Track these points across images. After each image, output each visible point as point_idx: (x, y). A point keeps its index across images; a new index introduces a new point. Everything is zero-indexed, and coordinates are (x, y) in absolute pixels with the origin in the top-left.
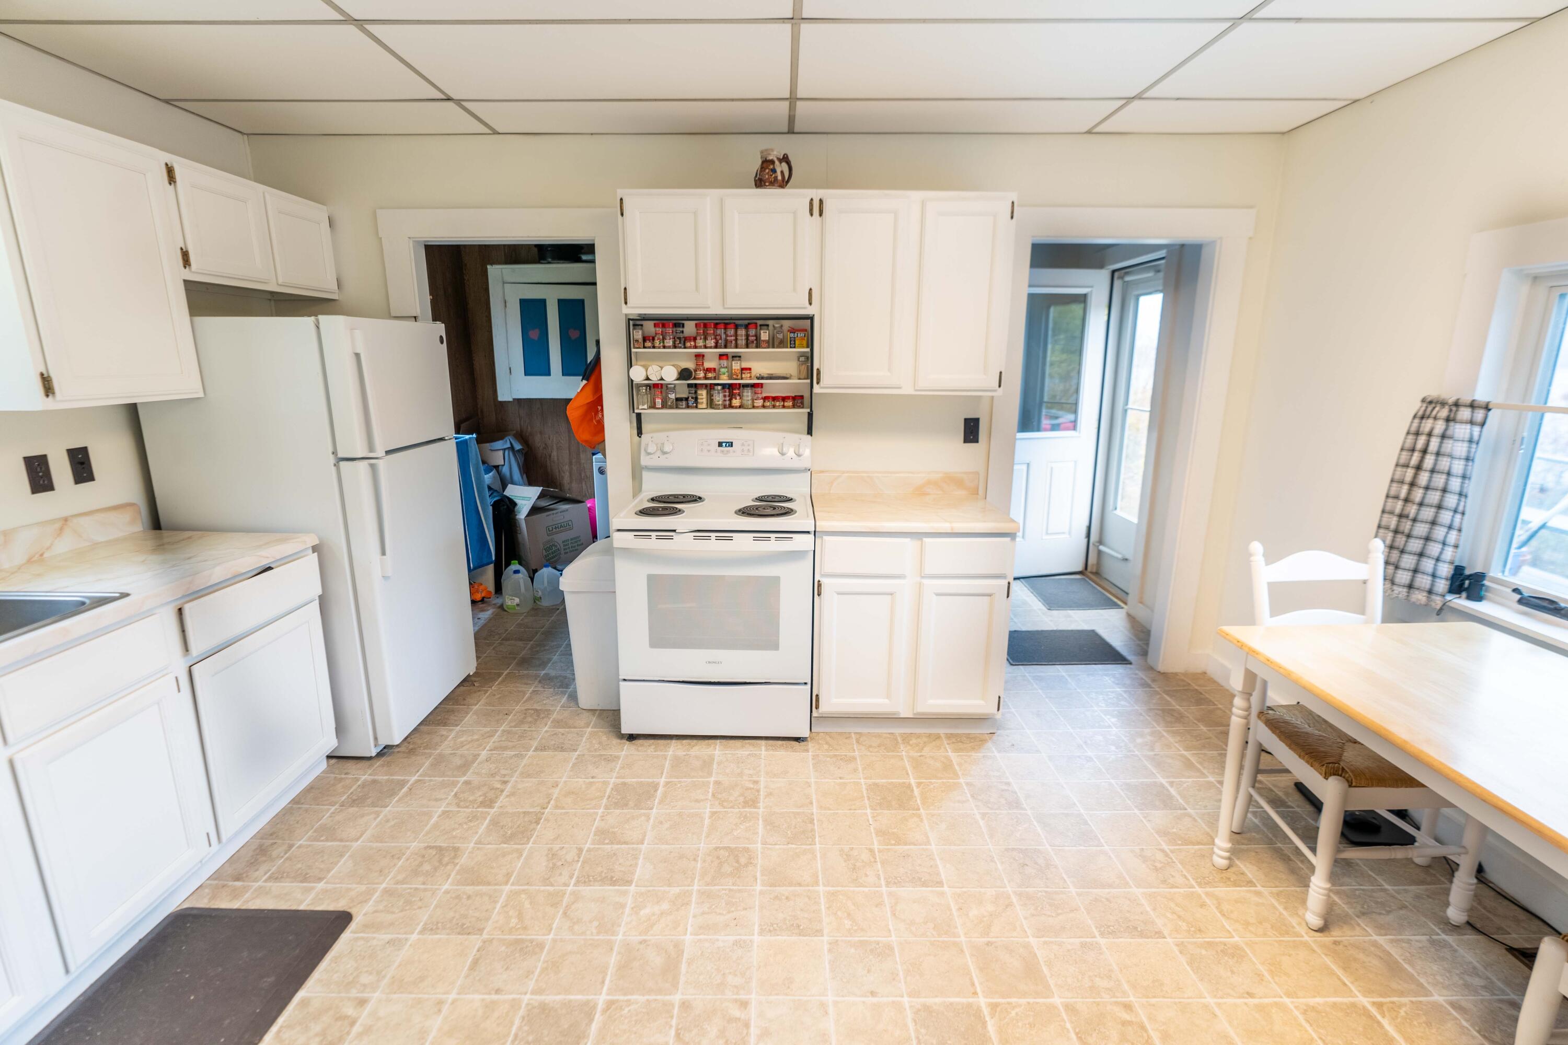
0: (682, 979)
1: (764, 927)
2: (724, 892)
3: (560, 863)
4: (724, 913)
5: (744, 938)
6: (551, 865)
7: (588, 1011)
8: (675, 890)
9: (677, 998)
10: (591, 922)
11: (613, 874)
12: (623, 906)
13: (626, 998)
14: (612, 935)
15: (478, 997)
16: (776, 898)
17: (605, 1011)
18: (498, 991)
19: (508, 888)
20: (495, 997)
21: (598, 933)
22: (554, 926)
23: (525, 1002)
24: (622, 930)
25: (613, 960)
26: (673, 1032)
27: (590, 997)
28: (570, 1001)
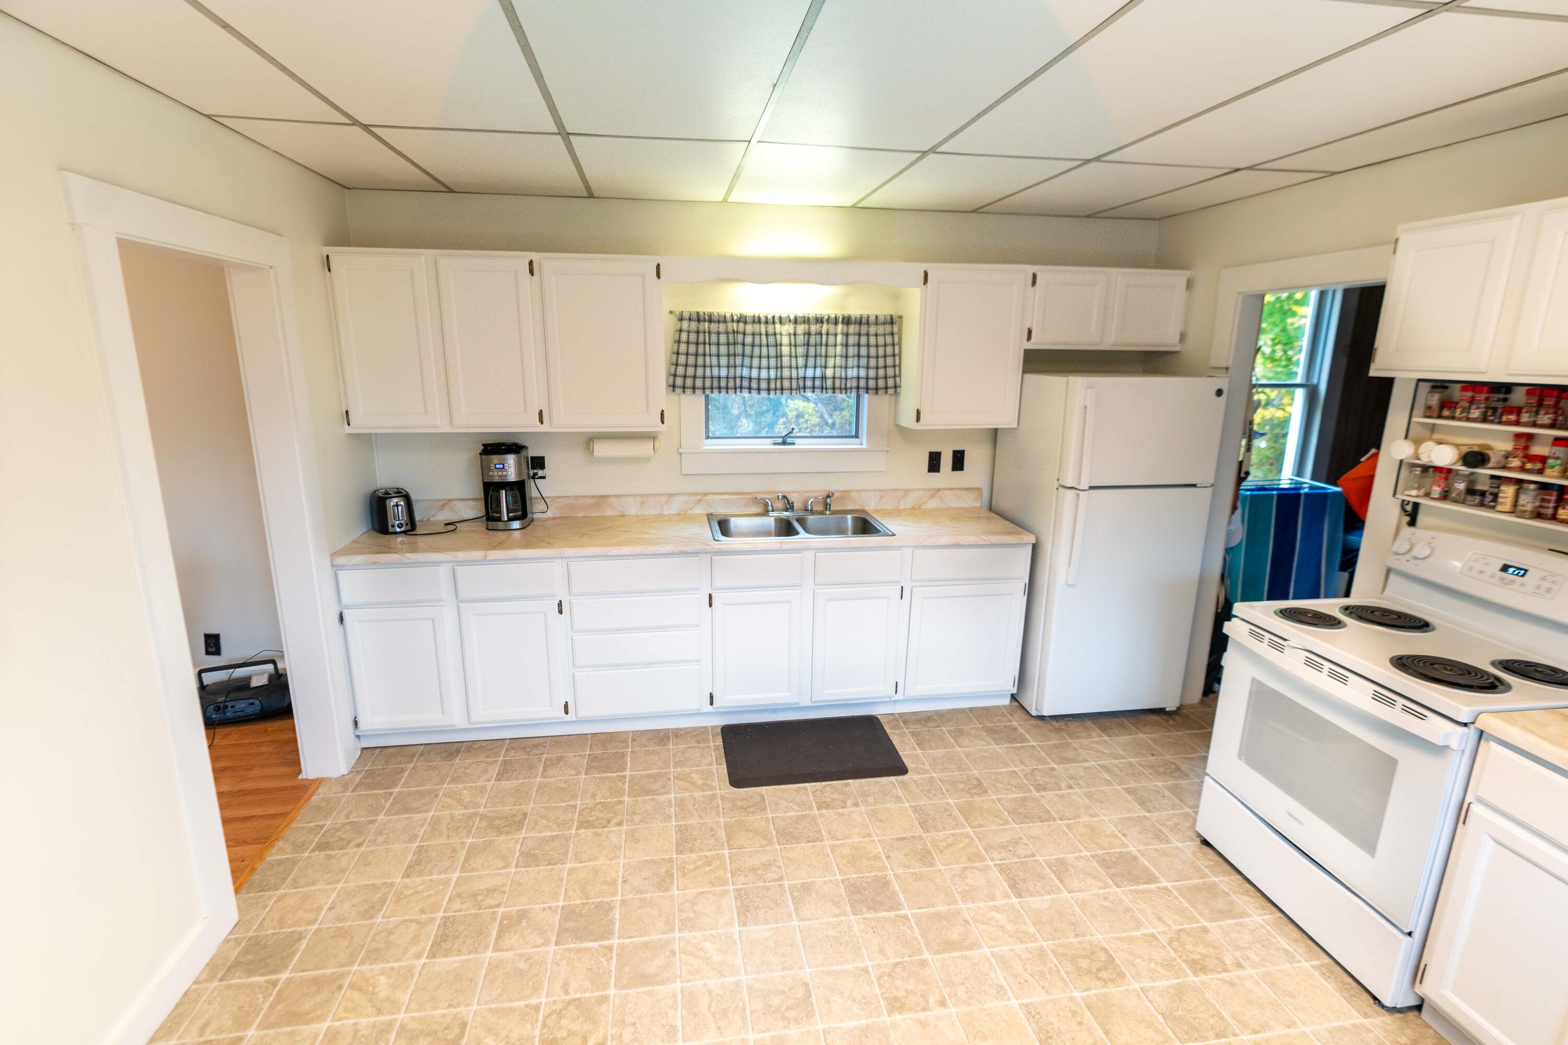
0: (946, 956)
1: (1030, 1007)
2: (1053, 966)
3: (1011, 849)
4: (1029, 971)
5: (1009, 991)
6: (1005, 844)
7: (895, 905)
8: (1032, 929)
9: (927, 955)
10: (967, 885)
11: (1021, 883)
12: (993, 898)
13: (913, 924)
14: (962, 901)
15: (880, 849)
16: (1074, 1013)
17: (899, 916)
18: (888, 857)
19: (969, 830)
20: (884, 857)
21: (959, 893)
22: (952, 866)
23: (887, 873)
24: (970, 905)
25: (941, 908)
26: (898, 960)
27: (905, 905)
28: (898, 895)
